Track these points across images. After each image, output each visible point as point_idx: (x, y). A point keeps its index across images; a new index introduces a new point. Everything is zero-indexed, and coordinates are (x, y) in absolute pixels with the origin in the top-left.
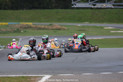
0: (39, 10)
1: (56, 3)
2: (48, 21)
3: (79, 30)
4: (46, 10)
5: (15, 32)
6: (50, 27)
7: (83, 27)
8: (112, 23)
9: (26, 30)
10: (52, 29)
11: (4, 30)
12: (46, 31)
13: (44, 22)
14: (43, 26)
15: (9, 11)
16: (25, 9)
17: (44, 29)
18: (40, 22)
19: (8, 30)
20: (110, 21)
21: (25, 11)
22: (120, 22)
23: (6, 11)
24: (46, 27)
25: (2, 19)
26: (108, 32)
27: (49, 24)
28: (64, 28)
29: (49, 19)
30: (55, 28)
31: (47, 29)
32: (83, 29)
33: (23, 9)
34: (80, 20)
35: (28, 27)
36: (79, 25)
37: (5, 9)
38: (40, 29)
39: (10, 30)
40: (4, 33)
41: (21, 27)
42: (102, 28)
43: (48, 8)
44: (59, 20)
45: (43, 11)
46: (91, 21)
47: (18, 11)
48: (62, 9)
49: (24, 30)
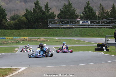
0: (32, 30)
1: (42, 25)
2: (37, 36)
3: (56, 42)
4: (36, 29)
5: (17, 43)
6: (38, 39)
7: (59, 39)
8: (77, 37)
9: (23, 41)
10: (40, 41)
11: (10, 42)
12: (36, 42)
13: (35, 37)
14: (34, 39)
15: (13, 30)
16: (24, 29)
17: (35, 41)
18: (33, 37)
19: (12, 42)
20: (75, 36)
21: (23, 30)
22: (82, 37)
23: (12, 30)
24: (36, 39)
25: (10, 35)
26: (74, 43)
27: (38, 38)
28: (47, 40)
29: (38, 35)
30: (41, 40)
31: (36, 41)
32: (59, 41)
33: (22, 29)
34: (57, 35)
35: (25, 40)
36: (57, 38)
37: (11, 29)
38: (32, 41)
39: (14, 42)
40: (10, 44)
41: (21, 40)
42: (71, 40)
43: (37, 29)
44: (44, 36)
45: (34, 30)
46: (64, 36)
47: (19, 30)
48: (46, 29)
49: (22, 42)
